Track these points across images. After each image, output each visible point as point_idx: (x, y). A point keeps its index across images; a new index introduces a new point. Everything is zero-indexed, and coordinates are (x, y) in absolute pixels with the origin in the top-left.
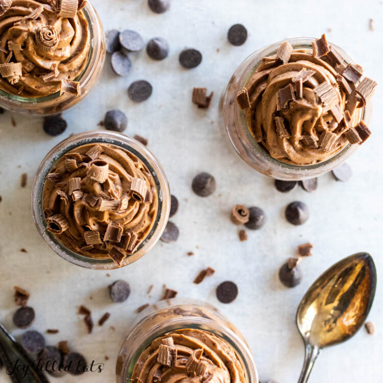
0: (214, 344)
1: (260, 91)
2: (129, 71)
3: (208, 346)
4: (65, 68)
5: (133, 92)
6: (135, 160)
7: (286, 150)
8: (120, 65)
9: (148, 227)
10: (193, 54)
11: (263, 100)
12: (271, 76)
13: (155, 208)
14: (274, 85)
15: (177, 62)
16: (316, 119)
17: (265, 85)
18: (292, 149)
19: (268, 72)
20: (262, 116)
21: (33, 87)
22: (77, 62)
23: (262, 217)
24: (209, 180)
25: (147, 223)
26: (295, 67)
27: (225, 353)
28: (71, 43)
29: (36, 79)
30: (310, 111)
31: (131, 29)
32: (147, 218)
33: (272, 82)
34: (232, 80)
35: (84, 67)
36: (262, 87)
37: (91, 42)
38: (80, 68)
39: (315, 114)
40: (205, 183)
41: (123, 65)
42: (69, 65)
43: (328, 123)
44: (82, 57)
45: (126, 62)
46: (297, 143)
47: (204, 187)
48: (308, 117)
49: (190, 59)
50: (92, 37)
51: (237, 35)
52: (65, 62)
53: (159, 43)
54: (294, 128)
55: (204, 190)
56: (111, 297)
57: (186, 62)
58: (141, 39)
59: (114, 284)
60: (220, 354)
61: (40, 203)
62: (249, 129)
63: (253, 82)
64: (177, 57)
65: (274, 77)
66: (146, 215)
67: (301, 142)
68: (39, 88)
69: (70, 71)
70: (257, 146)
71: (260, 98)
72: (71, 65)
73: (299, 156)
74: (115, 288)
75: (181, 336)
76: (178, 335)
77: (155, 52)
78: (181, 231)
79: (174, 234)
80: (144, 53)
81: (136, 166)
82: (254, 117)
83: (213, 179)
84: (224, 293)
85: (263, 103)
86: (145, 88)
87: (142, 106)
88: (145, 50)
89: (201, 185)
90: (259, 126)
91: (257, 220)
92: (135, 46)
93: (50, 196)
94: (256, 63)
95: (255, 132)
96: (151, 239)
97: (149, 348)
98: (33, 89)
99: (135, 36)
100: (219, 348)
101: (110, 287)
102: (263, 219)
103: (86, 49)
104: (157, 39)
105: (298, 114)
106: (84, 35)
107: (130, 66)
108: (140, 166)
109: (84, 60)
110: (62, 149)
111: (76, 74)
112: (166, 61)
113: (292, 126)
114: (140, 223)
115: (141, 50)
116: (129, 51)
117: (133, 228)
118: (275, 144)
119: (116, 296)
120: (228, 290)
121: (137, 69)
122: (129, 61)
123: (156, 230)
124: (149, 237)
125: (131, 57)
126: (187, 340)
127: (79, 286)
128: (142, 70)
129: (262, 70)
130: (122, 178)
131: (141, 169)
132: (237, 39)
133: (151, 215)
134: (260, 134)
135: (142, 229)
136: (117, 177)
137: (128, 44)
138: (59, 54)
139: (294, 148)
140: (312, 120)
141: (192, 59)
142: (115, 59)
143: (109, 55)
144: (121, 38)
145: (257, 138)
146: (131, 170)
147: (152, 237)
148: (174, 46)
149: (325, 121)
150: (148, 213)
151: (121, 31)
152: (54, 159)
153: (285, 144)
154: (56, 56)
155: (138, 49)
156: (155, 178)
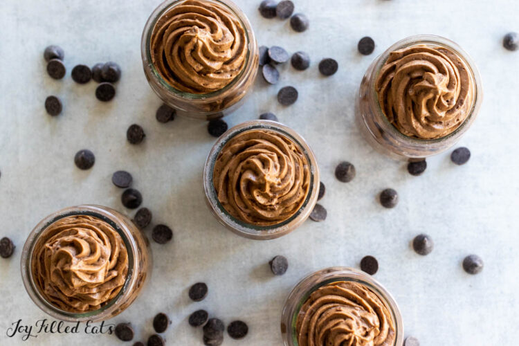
0: (364, 293)
1: (389, 79)
2: (277, 79)
3: (359, 295)
4: (228, 68)
5: (282, 96)
6: (288, 143)
7: (414, 126)
8: (270, 75)
9: (303, 198)
10: (330, 63)
11: (392, 86)
12: (398, 66)
13: (308, 182)
14: (401, 72)
15: (317, 71)
16: (438, 97)
17: (393, 74)
18: (419, 125)
19: (395, 63)
20: (392, 99)
21: (202, 84)
22: (237, 63)
23: (396, 196)
24: (350, 167)
25: (302, 194)
26: (418, 57)
27: (373, 301)
28: (232, 48)
29: (203, 78)
30: (432, 91)
31: (278, 45)
32: (301, 190)
33: (400, 70)
34: (364, 79)
35: (243, 67)
36: (391, 76)
37: (248, 47)
38: (240, 68)
39: (436, 92)
40: (347, 169)
41: (273, 75)
42: (231, 65)
43: (447, 101)
44: (241, 58)
45: (275, 73)
46: (423, 119)
47: (345, 174)
48: (431, 96)
49: (328, 68)
50: (248, 42)
51: (366, 46)
52: (228, 63)
53: (302, 56)
54: (420, 107)
55: (346, 176)
56: (272, 270)
57: (325, 71)
58: (286, 53)
59: (274, 259)
60: (369, 302)
61: (212, 181)
62: (383, 111)
63: (383, 72)
64: (317, 67)
65: (400, 66)
66: (301, 188)
67: (426, 118)
68: (207, 85)
69: (232, 71)
70: (390, 125)
71: (390, 85)
72: (233, 66)
73: (425, 131)
74: (275, 262)
75: (336, 288)
76: (333, 287)
77: (298, 63)
78: (328, 212)
79: (323, 215)
80: (289, 65)
81: (290, 148)
82: (386, 102)
83: (353, 167)
84: (367, 266)
85: (393, 89)
86: (292, 93)
87: (289, 109)
88: (289, 62)
89: (343, 172)
90: (390, 109)
91: (392, 199)
92: (281, 58)
93: (219, 176)
94: (385, 57)
95: (387, 114)
96: (306, 207)
97: (309, 300)
98: (201, 86)
99: (281, 50)
100: (368, 296)
101: (271, 263)
102: (397, 198)
103: (244, 52)
104: (300, 52)
105: (422, 93)
106: (242, 40)
107: (278, 75)
108: (293, 148)
109: (243, 62)
110: (228, 135)
111: (237, 72)
112: (308, 71)
113: (418, 105)
114: (296, 194)
115: (286, 62)
116: (277, 63)
117: (291, 199)
118: (405, 122)
119: (276, 269)
120: (370, 264)
121: (284, 78)
122: (277, 72)
123: (310, 199)
124: (305, 205)
125: (279, 68)
126: (342, 290)
127: (244, 263)
128: (288, 78)
129: (390, 62)
130: (280, 157)
131: (294, 151)
132: (366, 49)
133: (305, 188)
134: (392, 115)
135: (298, 200)
136: (275, 156)
137: (276, 57)
138: (222, 56)
139: (421, 124)
140: (434, 98)
141: (330, 67)
142: (265, 70)
143: (261, 67)
144: (270, 53)
145: (389, 119)
146: (286, 150)
147: (307, 205)
148: (314, 58)
149: (445, 99)
150: (302, 186)
151: (269, 47)
152: (222, 144)
153: (414, 122)
154: (220, 57)
155: (284, 61)
156: (307, 155)
